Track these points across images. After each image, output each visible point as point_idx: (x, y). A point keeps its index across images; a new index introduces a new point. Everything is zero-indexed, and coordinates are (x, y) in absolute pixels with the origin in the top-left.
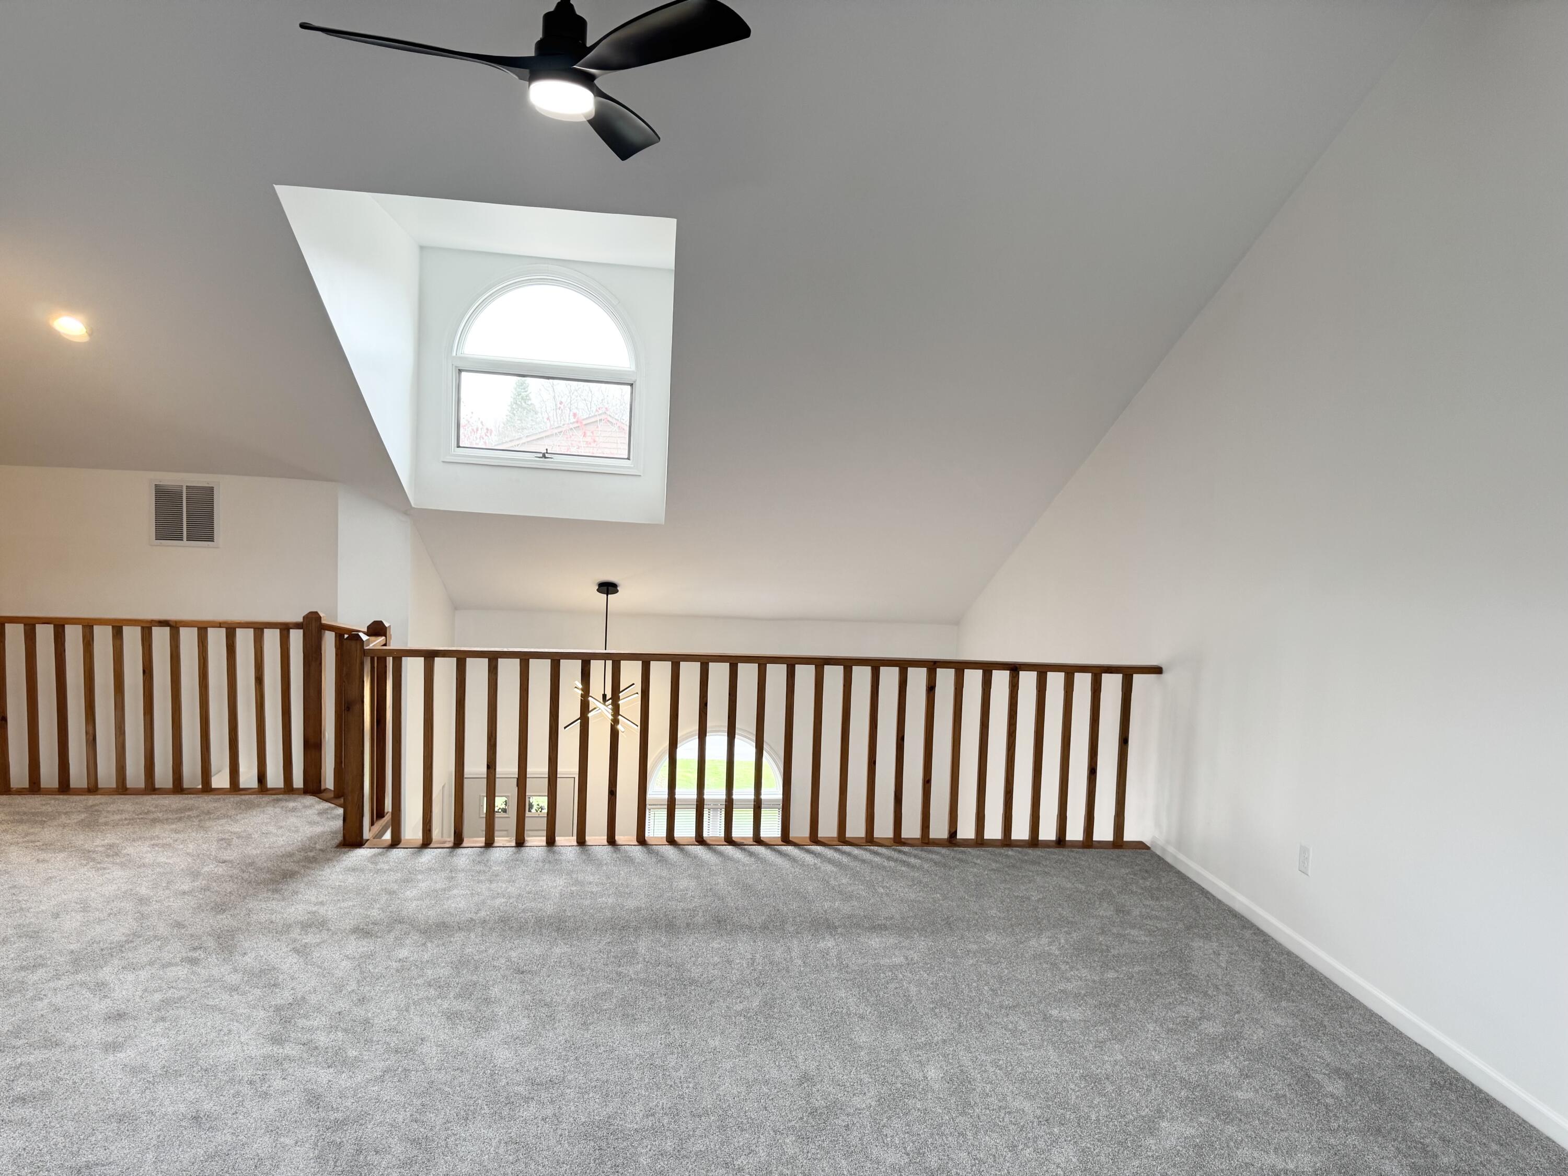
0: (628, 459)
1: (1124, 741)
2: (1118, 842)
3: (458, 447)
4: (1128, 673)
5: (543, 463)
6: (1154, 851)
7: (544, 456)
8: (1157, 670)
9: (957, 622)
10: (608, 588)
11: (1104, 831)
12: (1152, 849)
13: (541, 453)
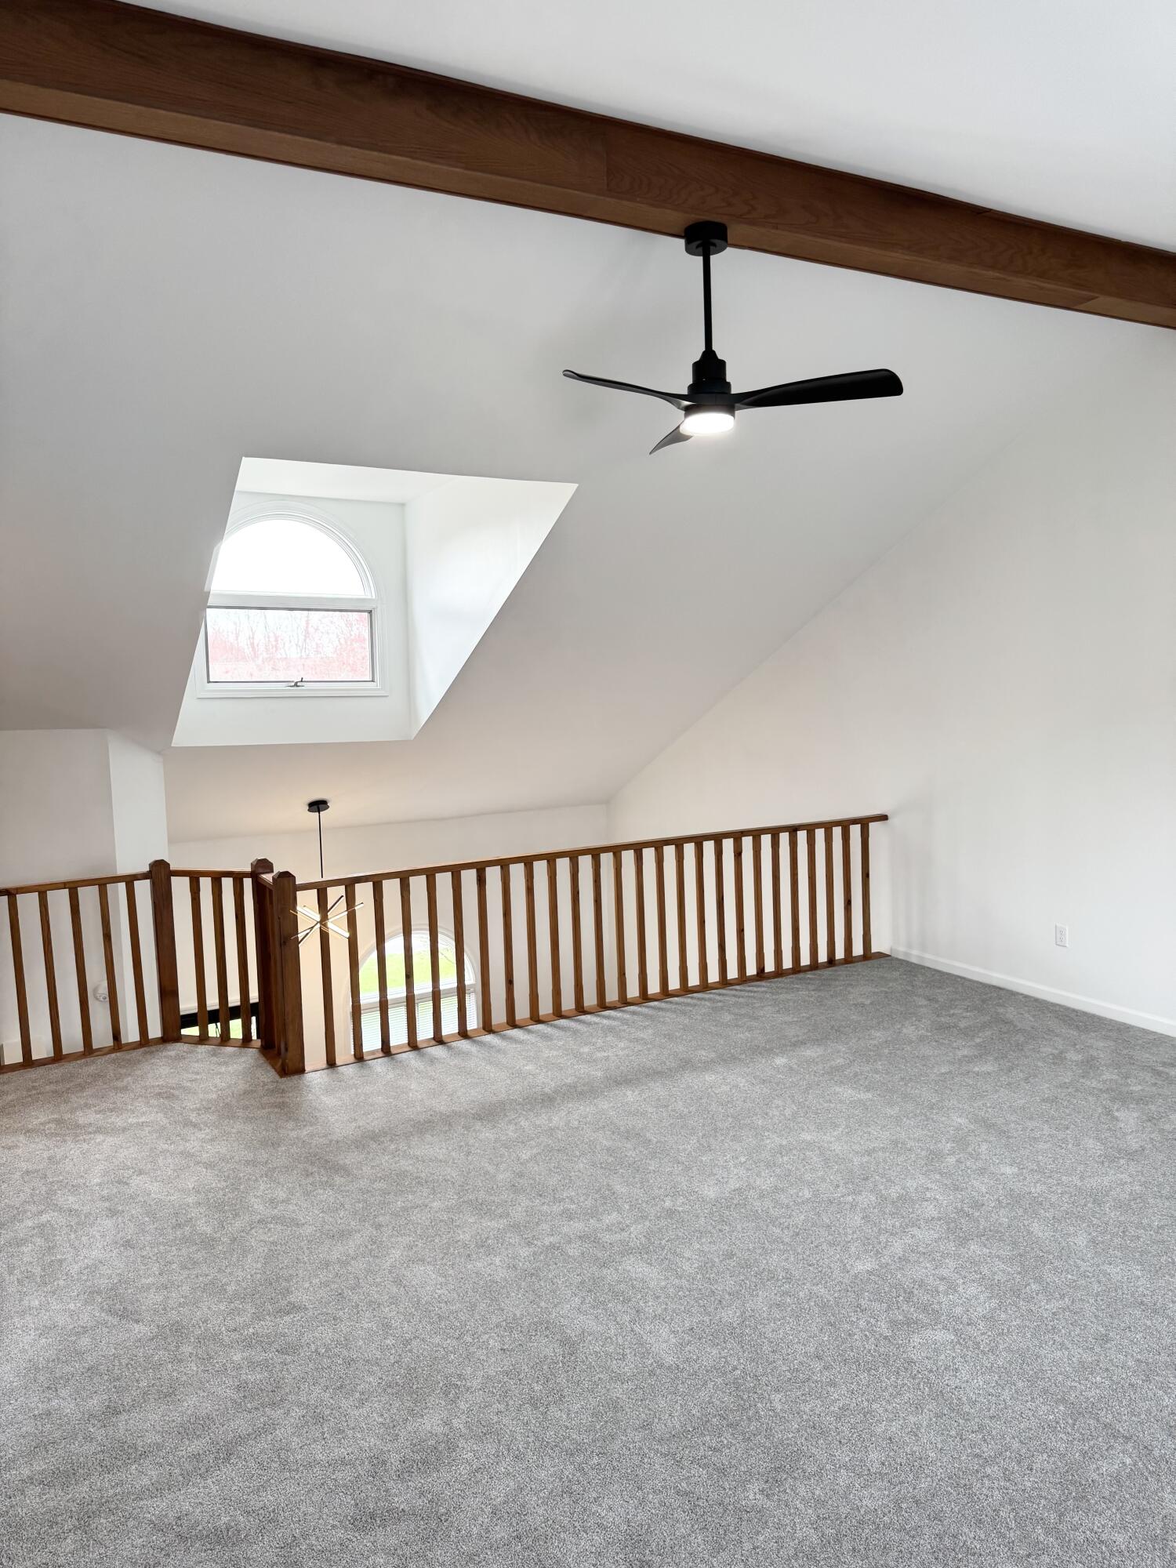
0: (373, 681)
1: (866, 875)
2: (868, 955)
3: (209, 682)
4: (864, 823)
5: (296, 691)
6: (896, 956)
7: (296, 685)
8: (883, 818)
9: (607, 801)
10: (318, 806)
11: (858, 950)
12: (893, 955)
13: (293, 682)
